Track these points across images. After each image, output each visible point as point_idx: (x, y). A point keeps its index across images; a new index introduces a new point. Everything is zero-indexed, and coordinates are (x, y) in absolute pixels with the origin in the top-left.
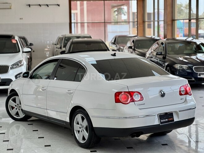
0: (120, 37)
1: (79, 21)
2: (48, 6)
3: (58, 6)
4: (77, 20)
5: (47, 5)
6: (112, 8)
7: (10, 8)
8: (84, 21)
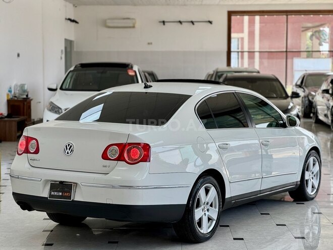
0: (311, 75)
1: (246, 49)
2: (193, 24)
3: (209, 24)
4: (242, 48)
5: (192, 22)
6: (303, 31)
7: (134, 27)
8: (254, 49)
